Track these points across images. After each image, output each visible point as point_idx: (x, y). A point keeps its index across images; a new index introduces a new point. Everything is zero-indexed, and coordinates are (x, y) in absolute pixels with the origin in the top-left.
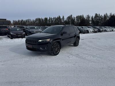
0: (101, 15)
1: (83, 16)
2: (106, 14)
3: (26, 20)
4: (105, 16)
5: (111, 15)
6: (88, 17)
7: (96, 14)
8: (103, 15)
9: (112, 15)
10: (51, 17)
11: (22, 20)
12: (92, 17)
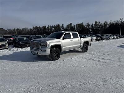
0: (101, 23)
1: (83, 24)
2: (106, 22)
3: (22, 29)
4: (104, 23)
5: (110, 23)
6: (88, 25)
7: (96, 22)
8: (103, 23)
9: (112, 23)
10: (49, 26)
11: (18, 29)
12: (92, 25)
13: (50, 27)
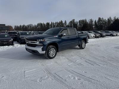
0: (105, 19)
1: (86, 20)
2: (110, 18)
3: (28, 25)
4: (108, 20)
5: (115, 19)
6: (91, 21)
11: (24, 25)
12: (95, 21)
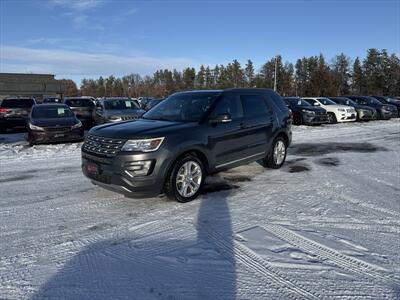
1: (322, 60)
3: (124, 79)
6: (343, 62)
10: (205, 67)
11: (112, 79)
12: (357, 62)
13: (208, 70)
